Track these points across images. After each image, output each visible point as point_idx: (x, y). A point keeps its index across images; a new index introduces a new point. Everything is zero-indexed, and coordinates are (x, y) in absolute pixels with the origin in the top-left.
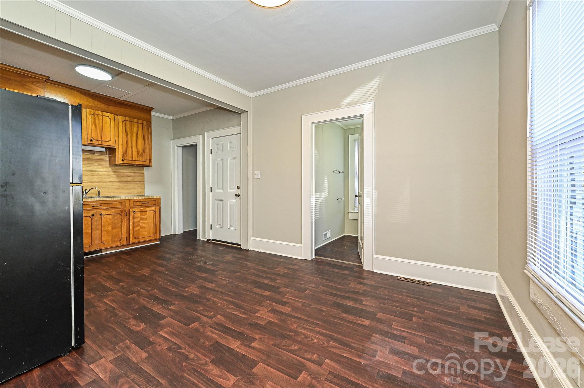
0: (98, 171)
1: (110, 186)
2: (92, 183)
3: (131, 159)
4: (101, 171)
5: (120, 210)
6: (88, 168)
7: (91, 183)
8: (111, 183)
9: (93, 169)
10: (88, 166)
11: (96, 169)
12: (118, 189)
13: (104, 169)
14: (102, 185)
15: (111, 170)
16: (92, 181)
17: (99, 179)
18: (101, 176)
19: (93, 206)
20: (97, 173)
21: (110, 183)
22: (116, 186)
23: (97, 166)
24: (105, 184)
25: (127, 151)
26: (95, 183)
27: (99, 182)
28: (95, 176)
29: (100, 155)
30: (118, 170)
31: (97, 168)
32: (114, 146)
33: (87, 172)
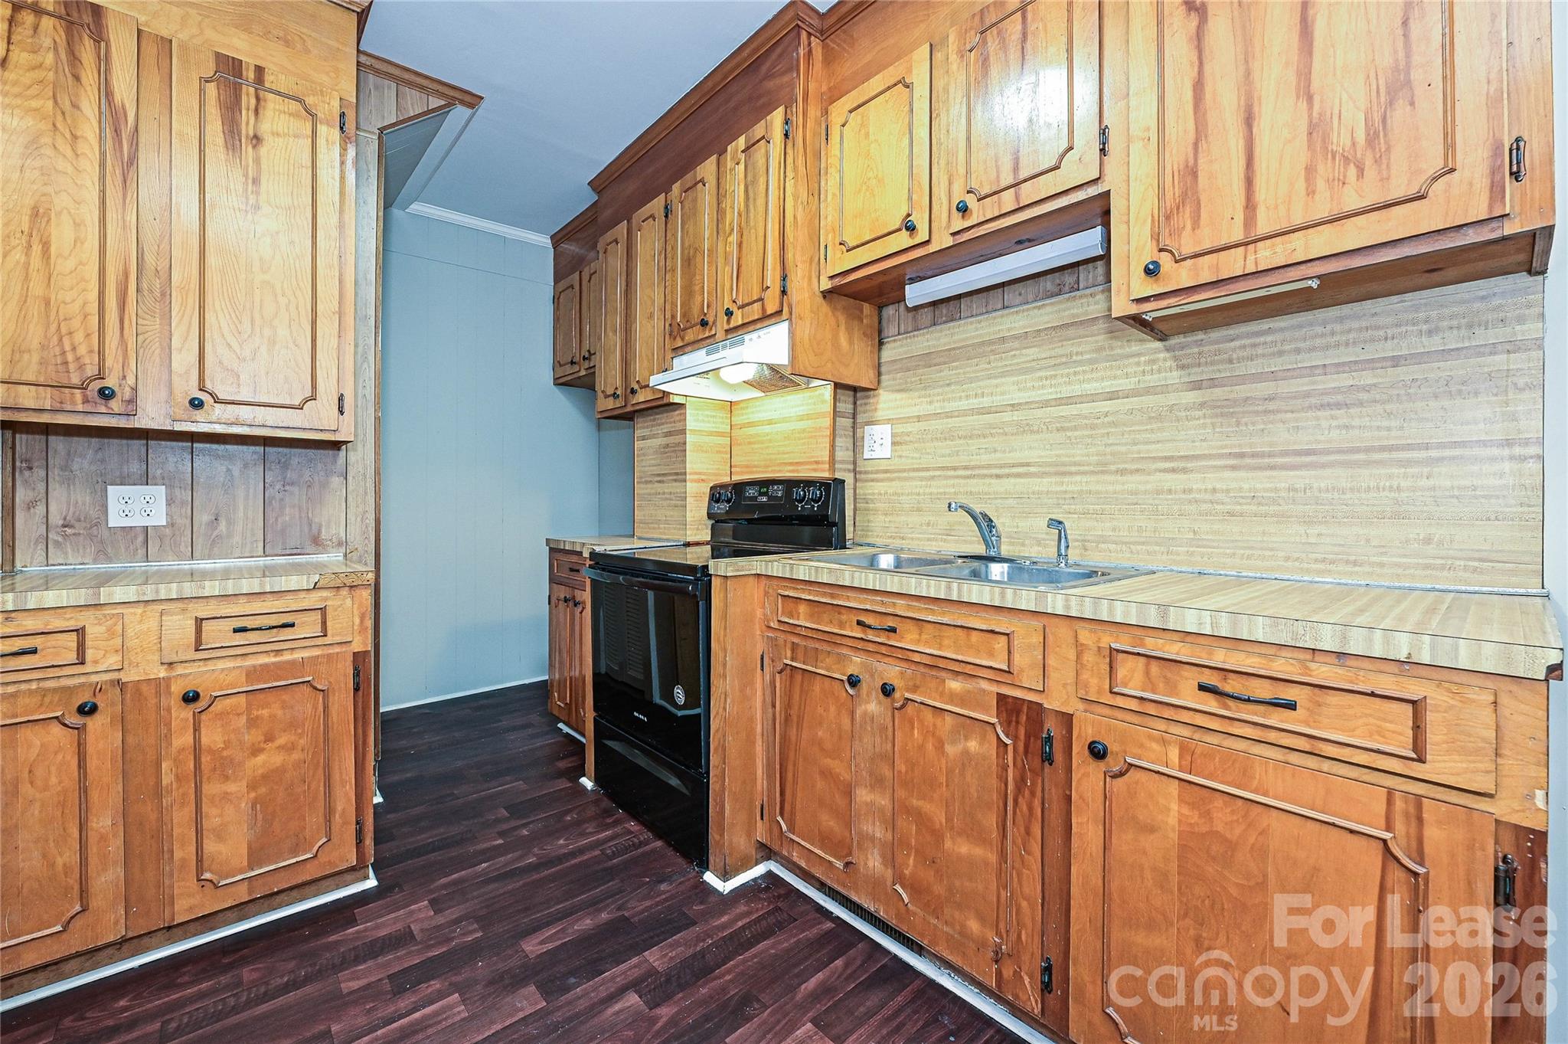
0: (1093, 398)
1: (1170, 491)
2: (1058, 479)
3: (1238, 235)
4: (1112, 396)
5: (1001, 698)
6: (1043, 387)
7: (1057, 474)
8: (1173, 470)
9: (1066, 391)
10: (1043, 374)
11: (1086, 386)
12: (1231, 514)
13: (1127, 376)
14: (1119, 487)
15: (1175, 377)
16: (1064, 464)
17: (1102, 448)
18: (1113, 424)
19: (859, 623)
20: (1085, 408)
21: (1165, 471)
22: (1214, 490)
23: (1091, 362)
24: (1133, 482)
25: (1194, 174)
26: (1078, 478)
27: (1101, 469)
28: (1075, 428)
30: (1231, 361)
31: (1089, 381)
32: (1095, 181)
33: (1039, 413)
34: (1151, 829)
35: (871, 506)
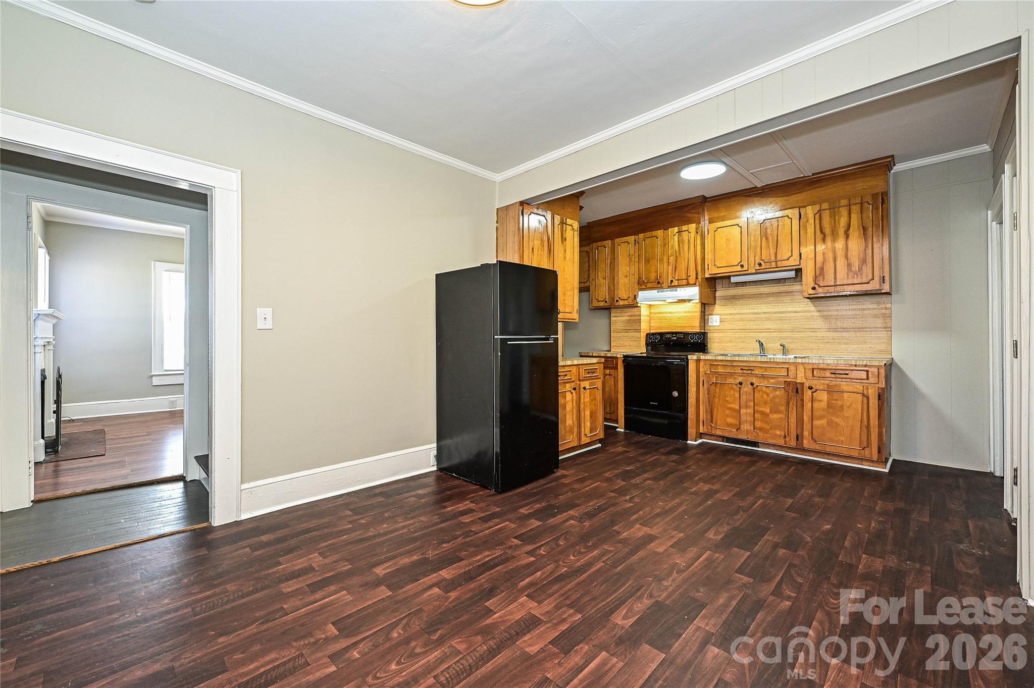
0: (790, 312)
1: (812, 337)
2: (780, 333)
3: (833, 284)
4: (796, 312)
5: (785, 381)
6: (774, 308)
7: (779, 332)
8: (813, 332)
9: (781, 310)
10: (775, 305)
11: (788, 309)
12: (828, 342)
13: (800, 307)
14: (798, 336)
15: (813, 308)
16: (781, 329)
17: (793, 326)
18: (796, 319)
19: (741, 369)
20: (788, 315)
21: (811, 332)
22: (823, 337)
23: (790, 303)
24: (802, 334)
25: (823, 269)
26: (786, 333)
27: (793, 331)
28: (784, 320)
29: (793, 285)
30: (827, 306)
31: (789, 308)
32: (798, 265)
33: (773, 315)
34: (821, 401)
35: (712, 340)
